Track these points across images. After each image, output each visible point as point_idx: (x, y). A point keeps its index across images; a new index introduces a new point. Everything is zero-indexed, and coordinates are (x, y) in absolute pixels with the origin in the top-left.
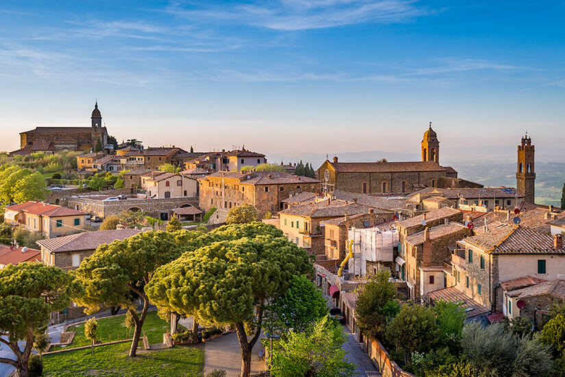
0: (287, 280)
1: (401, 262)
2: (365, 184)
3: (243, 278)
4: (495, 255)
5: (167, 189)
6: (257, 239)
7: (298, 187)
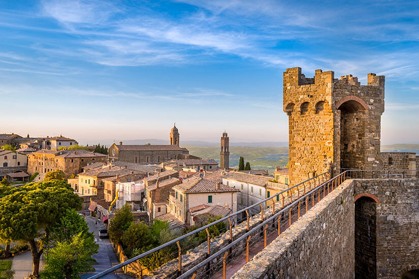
0: (62, 213)
1: (145, 200)
2: (136, 158)
3: (31, 213)
4: (187, 194)
5: (5, 161)
6: (47, 189)
7: (93, 159)
